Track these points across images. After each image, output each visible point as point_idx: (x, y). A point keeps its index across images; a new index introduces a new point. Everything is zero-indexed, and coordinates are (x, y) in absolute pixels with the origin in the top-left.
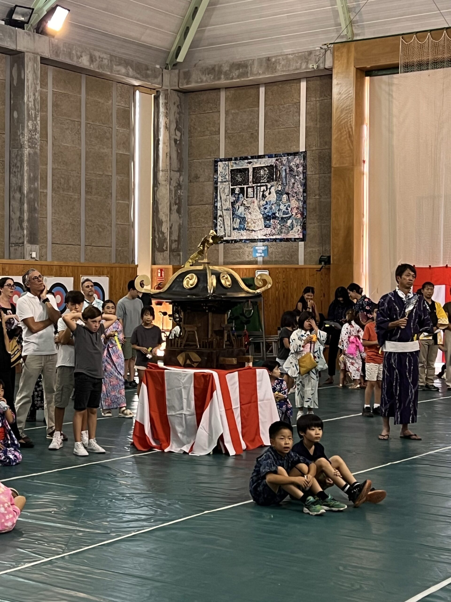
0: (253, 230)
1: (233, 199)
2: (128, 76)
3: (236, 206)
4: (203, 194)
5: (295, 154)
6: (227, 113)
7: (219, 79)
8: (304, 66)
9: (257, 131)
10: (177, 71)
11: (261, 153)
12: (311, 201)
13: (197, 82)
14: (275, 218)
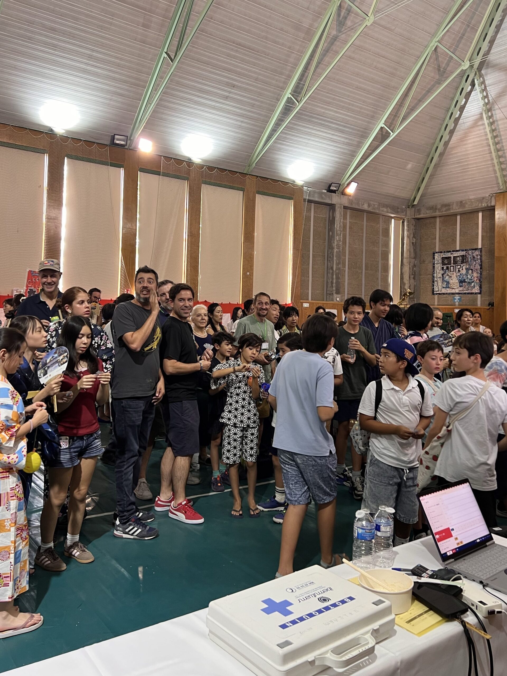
0: (453, 288)
1: (442, 272)
2: (388, 212)
3: (445, 276)
4: (427, 270)
5: (476, 249)
6: (440, 229)
7: (435, 212)
8: (480, 205)
9: (456, 238)
10: (413, 209)
11: (458, 249)
12: (484, 273)
13: (424, 214)
14: (465, 282)
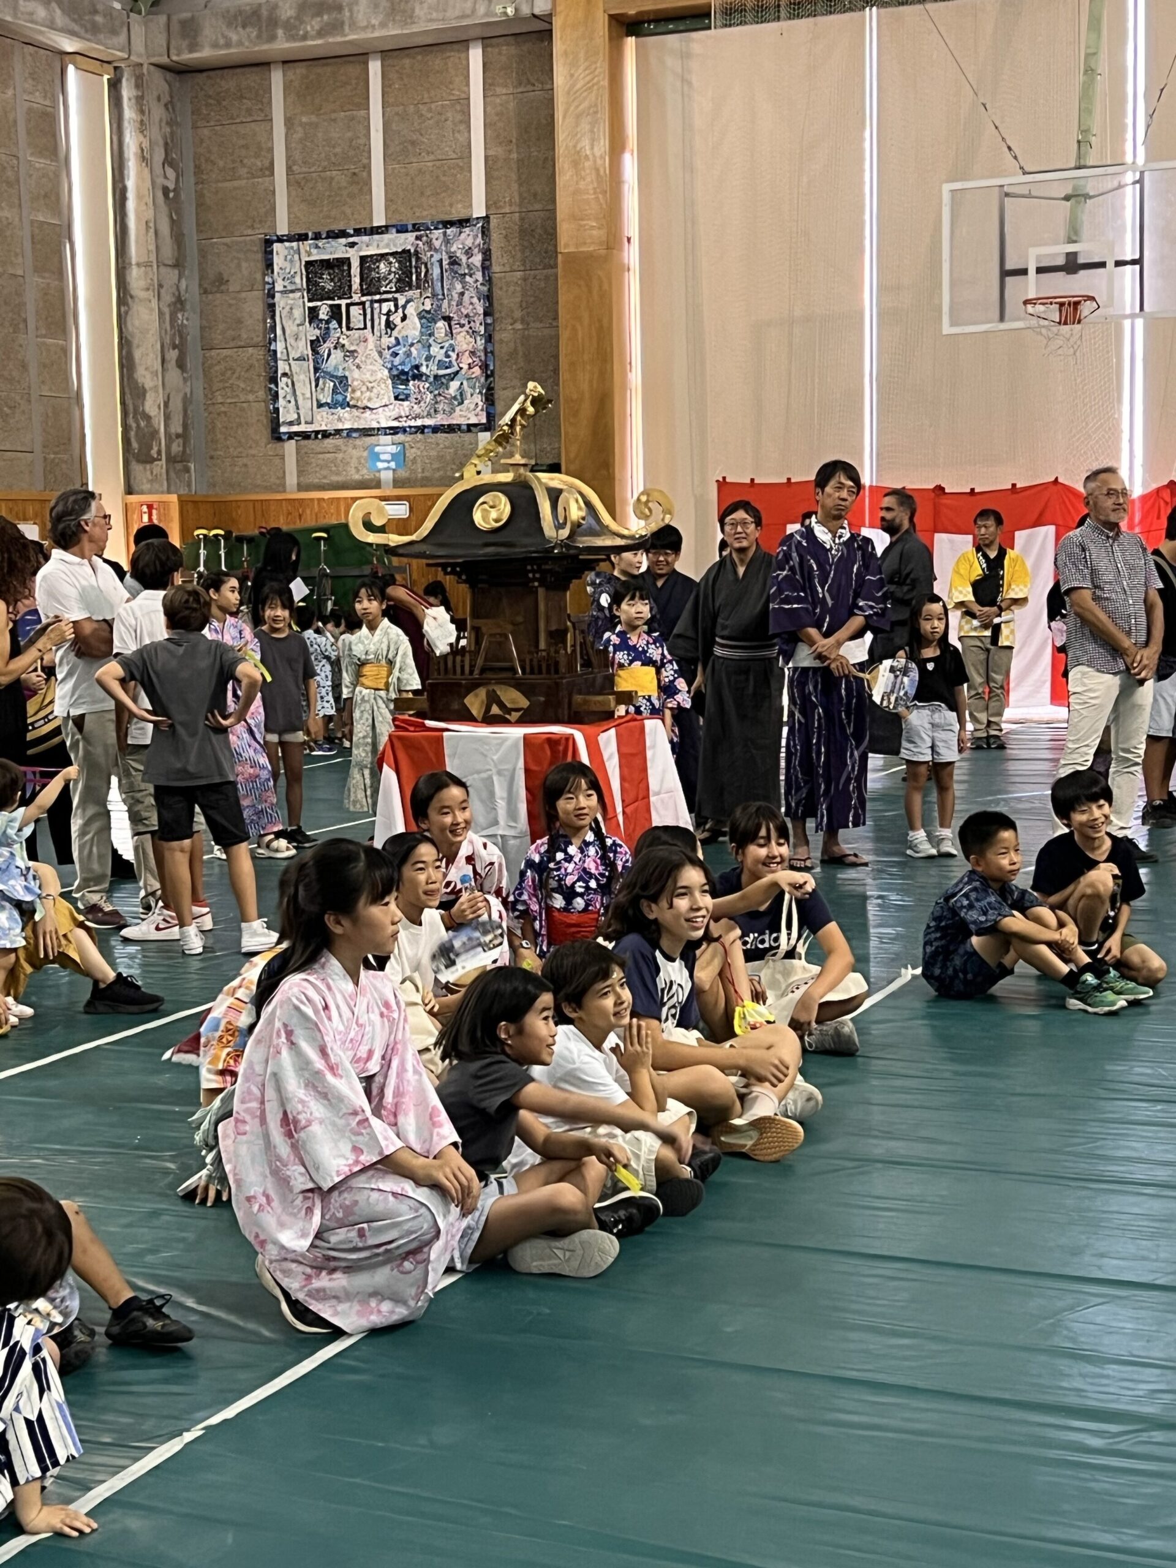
0: (365, 408)
1: (314, 333)
2: (52, 26)
3: (324, 349)
4: (239, 321)
5: (463, 223)
6: (289, 122)
7: (272, 38)
8: (482, 9)
9: (367, 167)
10: (162, 19)
11: (379, 220)
12: (505, 335)
13: (215, 45)
14: (418, 376)
